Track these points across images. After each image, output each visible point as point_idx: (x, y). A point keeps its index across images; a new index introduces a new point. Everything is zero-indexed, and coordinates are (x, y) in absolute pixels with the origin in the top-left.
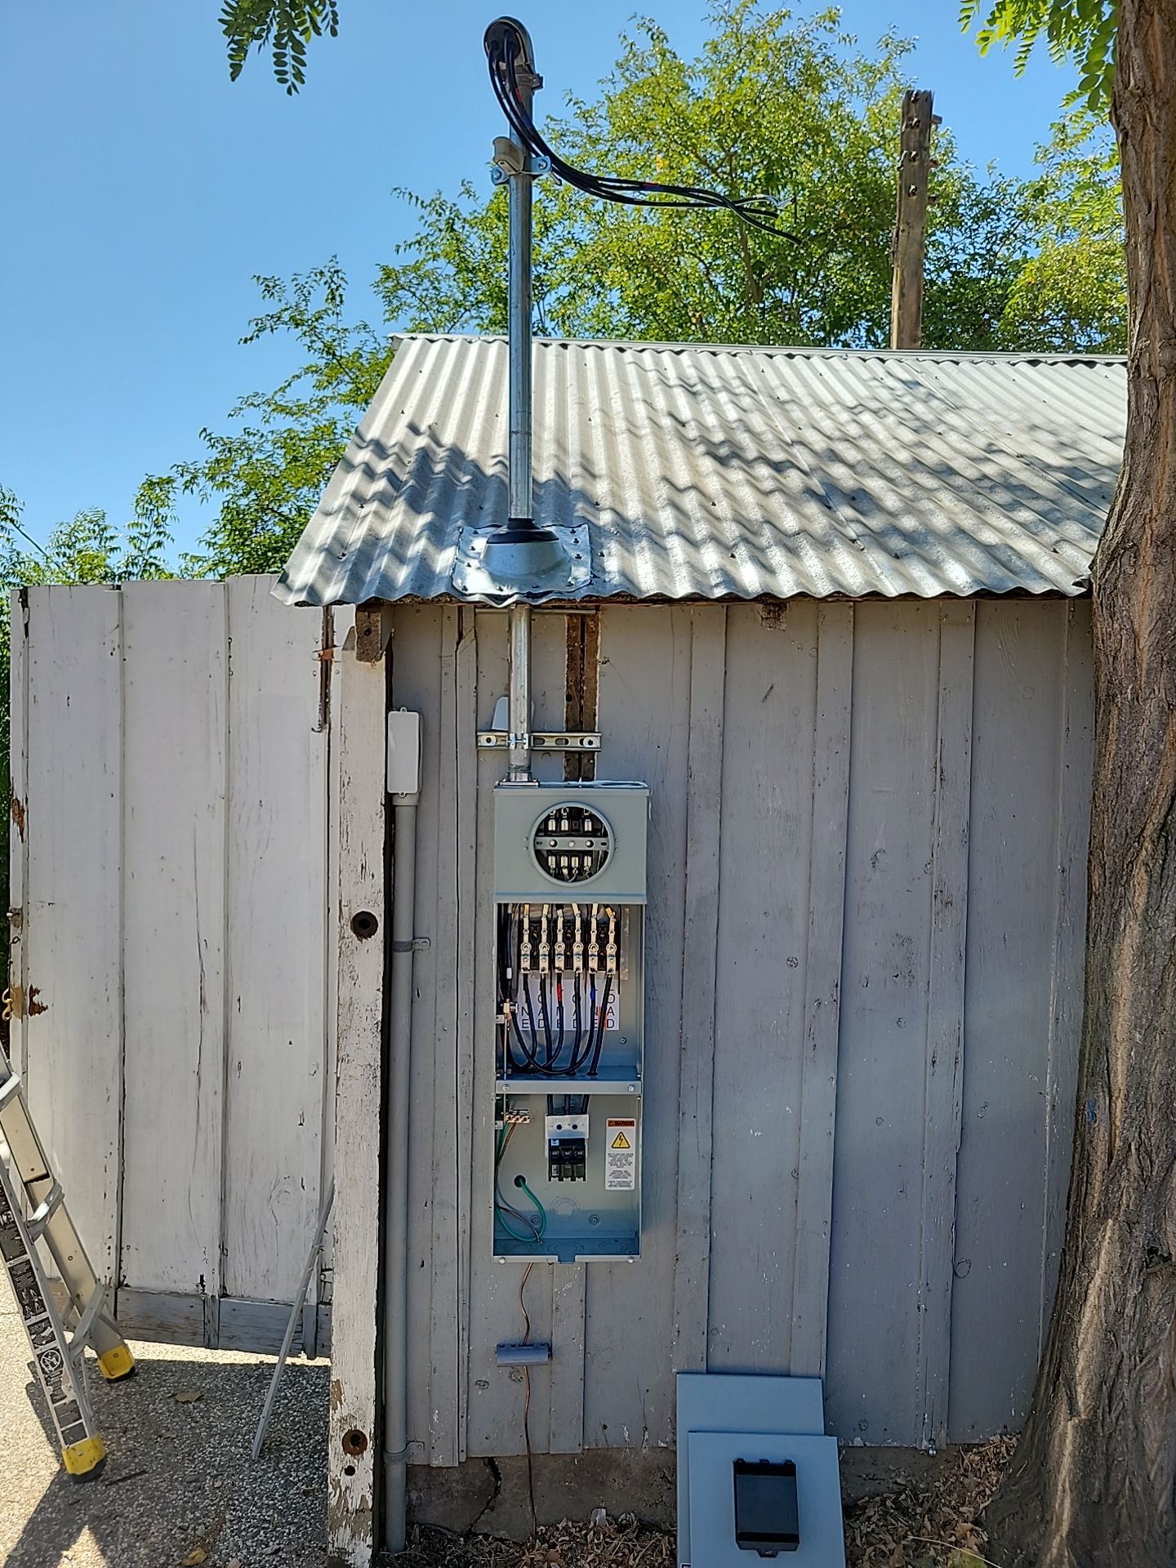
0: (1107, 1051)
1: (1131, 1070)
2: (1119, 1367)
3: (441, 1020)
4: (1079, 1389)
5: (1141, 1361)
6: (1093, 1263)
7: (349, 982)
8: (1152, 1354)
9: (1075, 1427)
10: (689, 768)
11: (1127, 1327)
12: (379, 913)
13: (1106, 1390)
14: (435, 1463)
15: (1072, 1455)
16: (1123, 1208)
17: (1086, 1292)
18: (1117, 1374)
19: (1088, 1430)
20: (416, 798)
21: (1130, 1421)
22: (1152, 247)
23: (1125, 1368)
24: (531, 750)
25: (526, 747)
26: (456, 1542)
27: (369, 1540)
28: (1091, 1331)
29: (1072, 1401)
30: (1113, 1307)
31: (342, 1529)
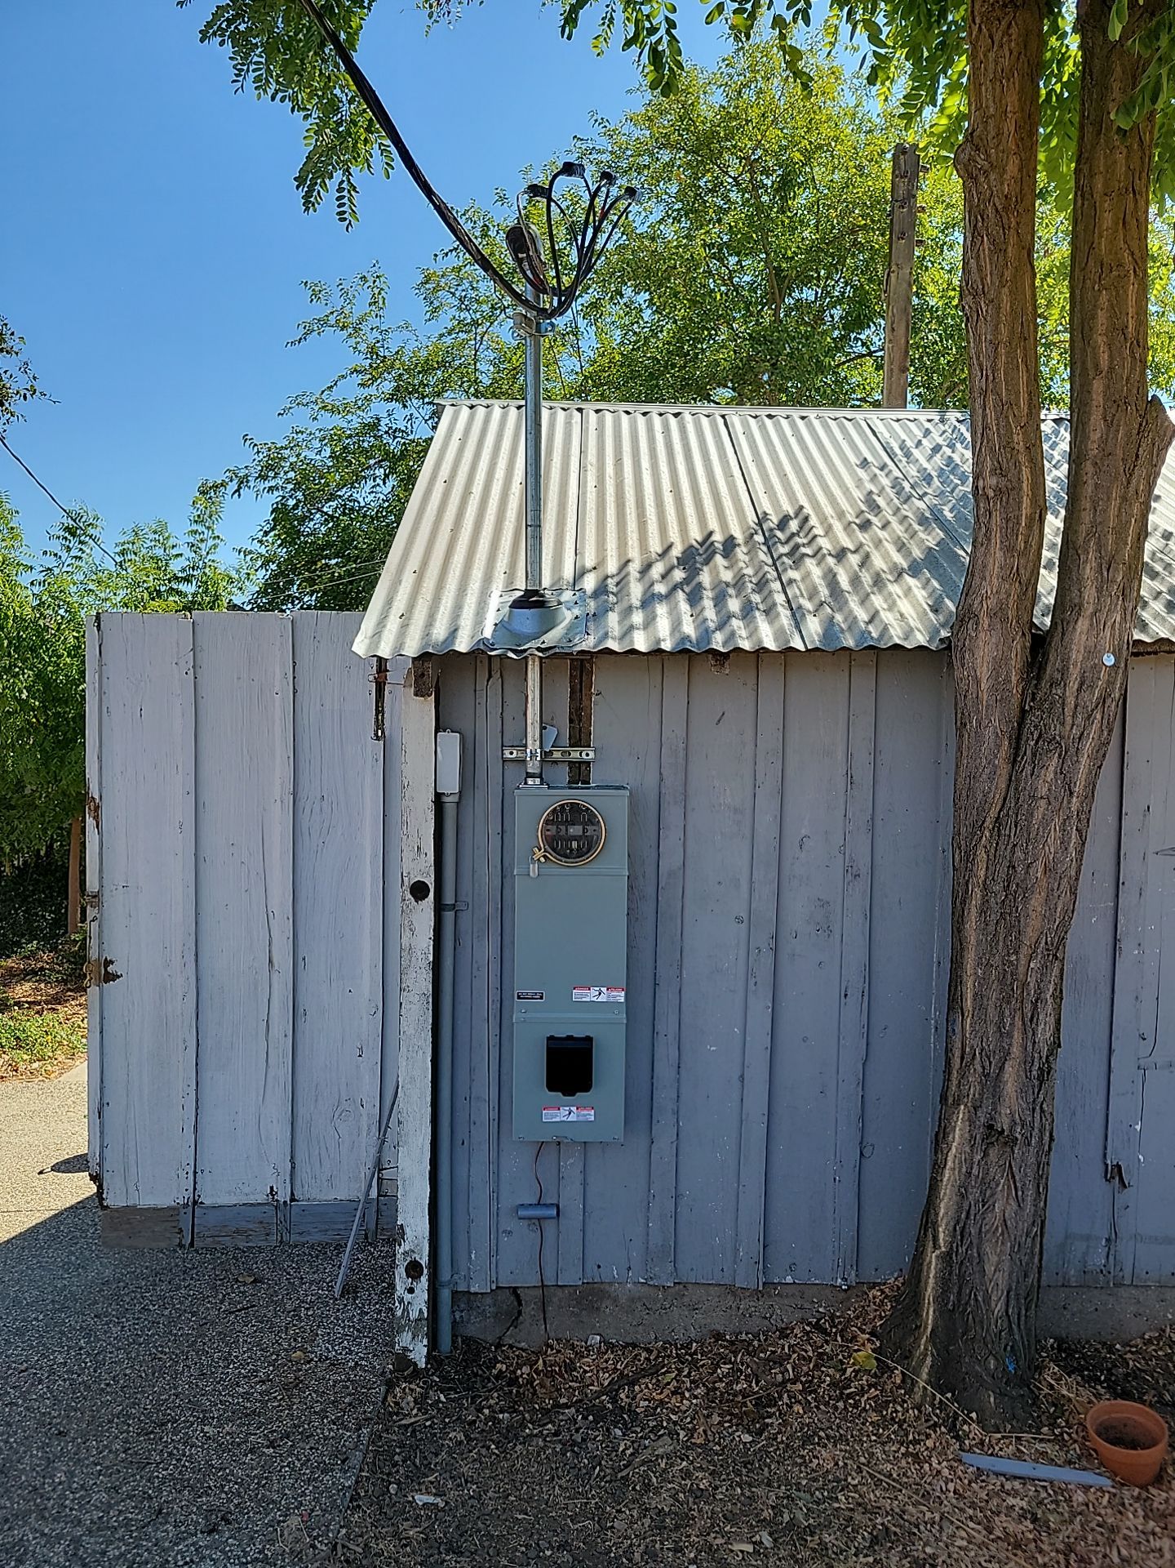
0: (961, 982)
1: (975, 995)
2: (968, 1213)
3: (477, 962)
4: (940, 1229)
5: (983, 1206)
6: (950, 1138)
7: (408, 933)
8: (990, 1203)
9: (937, 1257)
10: (661, 774)
11: (973, 1183)
12: (430, 881)
13: (960, 1231)
14: (472, 1290)
15: (935, 1277)
16: (971, 1096)
17: (946, 1159)
18: (967, 1217)
19: (946, 1258)
20: (457, 796)
21: (975, 1250)
22: (984, 403)
23: (972, 1212)
24: (542, 761)
25: (539, 759)
26: (489, 1350)
27: (425, 1342)
28: (949, 1187)
29: (935, 1238)
30: (964, 1170)
31: (405, 1333)
